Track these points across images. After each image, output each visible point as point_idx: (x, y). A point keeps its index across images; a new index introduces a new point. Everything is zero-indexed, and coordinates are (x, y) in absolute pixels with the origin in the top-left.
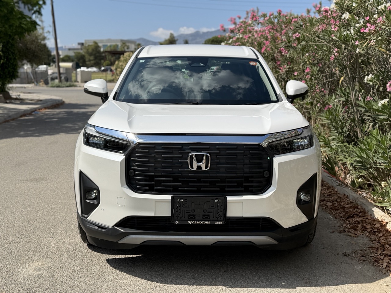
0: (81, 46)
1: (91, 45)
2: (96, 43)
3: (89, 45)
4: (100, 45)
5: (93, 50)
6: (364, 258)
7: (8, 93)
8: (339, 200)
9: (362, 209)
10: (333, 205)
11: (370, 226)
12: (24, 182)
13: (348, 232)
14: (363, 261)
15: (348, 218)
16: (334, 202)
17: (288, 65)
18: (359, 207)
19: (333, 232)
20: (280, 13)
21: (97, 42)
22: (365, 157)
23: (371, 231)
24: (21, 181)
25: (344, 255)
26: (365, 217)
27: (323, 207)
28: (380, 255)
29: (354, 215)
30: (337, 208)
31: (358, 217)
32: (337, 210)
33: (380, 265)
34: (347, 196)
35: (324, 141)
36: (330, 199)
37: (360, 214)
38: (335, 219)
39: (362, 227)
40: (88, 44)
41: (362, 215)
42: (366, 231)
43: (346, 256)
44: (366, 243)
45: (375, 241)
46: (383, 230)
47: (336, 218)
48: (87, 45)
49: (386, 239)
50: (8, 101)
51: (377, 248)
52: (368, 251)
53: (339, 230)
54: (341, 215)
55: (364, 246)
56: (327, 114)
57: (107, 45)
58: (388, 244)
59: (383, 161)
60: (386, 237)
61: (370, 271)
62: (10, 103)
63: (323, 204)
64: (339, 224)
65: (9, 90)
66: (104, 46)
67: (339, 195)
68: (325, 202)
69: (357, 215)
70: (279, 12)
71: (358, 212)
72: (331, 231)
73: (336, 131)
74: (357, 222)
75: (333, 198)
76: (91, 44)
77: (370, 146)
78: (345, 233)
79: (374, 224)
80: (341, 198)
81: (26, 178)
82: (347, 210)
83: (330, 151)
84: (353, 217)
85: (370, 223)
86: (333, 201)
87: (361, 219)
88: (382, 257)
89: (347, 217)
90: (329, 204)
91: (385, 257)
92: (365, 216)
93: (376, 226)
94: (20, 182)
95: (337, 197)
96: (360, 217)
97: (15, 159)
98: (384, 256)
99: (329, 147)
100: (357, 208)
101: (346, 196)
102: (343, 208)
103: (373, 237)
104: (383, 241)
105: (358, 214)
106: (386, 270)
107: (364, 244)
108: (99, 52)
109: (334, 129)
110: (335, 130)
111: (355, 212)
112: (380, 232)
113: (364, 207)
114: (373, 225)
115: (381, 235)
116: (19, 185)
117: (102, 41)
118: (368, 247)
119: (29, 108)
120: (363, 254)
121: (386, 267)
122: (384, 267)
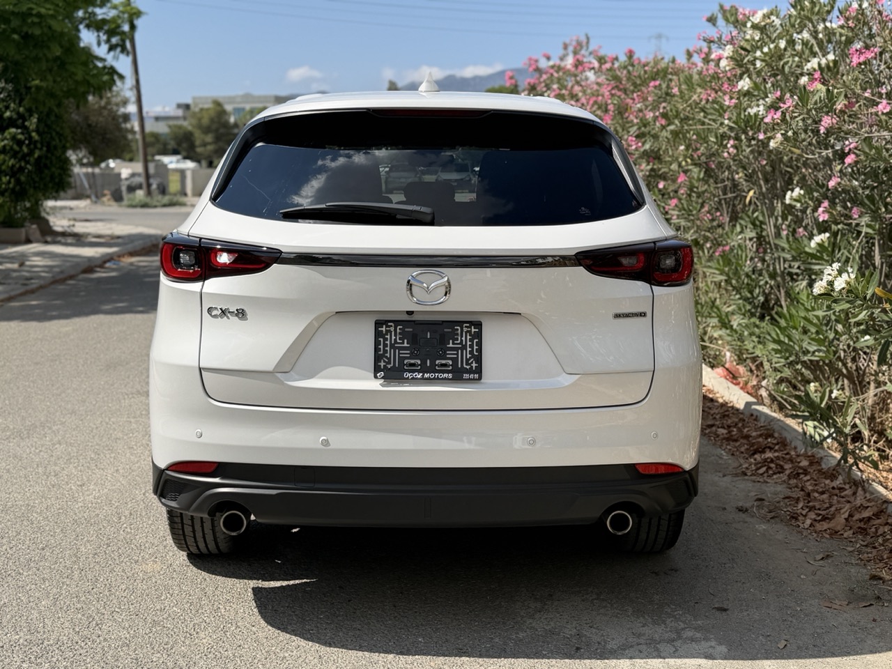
0: (184, 112)
1: (208, 110)
2: (218, 104)
3: (202, 110)
4: (229, 108)
5: (212, 120)
6: (773, 514)
7: (47, 222)
8: (740, 425)
9: (781, 438)
10: (729, 432)
11: (790, 466)
12: (133, 397)
13: (751, 475)
14: (771, 518)
15: (754, 454)
16: (732, 429)
17: (648, 164)
18: (776, 435)
19: (724, 476)
20: (630, 54)
21: (221, 100)
22: (786, 341)
23: (792, 472)
24: (127, 394)
25: (740, 510)
26: (785, 452)
27: (710, 437)
28: (802, 508)
29: (765, 448)
30: (735, 437)
31: (773, 451)
32: (736, 441)
33: (800, 524)
34: (757, 416)
35: (718, 316)
36: (723, 423)
37: (777, 447)
38: (730, 457)
39: (777, 468)
40: (201, 106)
41: (779, 448)
42: (782, 473)
43: (742, 511)
44: (781, 491)
45: (796, 489)
46: (812, 471)
47: (733, 455)
48: (197, 110)
49: (816, 485)
50: (49, 239)
51: (798, 499)
52: (782, 503)
53: (734, 472)
54: (743, 449)
55: (776, 496)
56: (719, 264)
57: (243, 109)
58: (817, 492)
59: (815, 348)
60: (816, 481)
61: (781, 532)
62: (55, 243)
63: (709, 433)
64: (736, 465)
65: (48, 214)
66: (237, 110)
67: (741, 416)
68: (714, 429)
69: (771, 449)
70: (628, 54)
71: (773, 444)
72: (721, 475)
73: (738, 296)
74: (769, 460)
75: (730, 421)
76: (206, 106)
77: (794, 320)
78: (746, 477)
79: (799, 460)
80: (744, 420)
81: (135, 390)
82: (754, 441)
83: (729, 335)
84: (763, 452)
85: (791, 460)
86: (729, 427)
87: (776, 454)
88: (804, 512)
89: (751, 453)
90: (722, 431)
91: (809, 511)
92: (785, 450)
93: (801, 464)
94: (126, 397)
95: (737, 420)
96: (776, 451)
97: (102, 356)
98: (807, 510)
99: (727, 329)
100: (771, 436)
101: (754, 417)
102: (747, 437)
103: (793, 482)
104: (810, 488)
105: (772, 446)
106: (809, 531)
107: (776, 494)
108: (226, 125)
109: (734, 293)
110: (736, 294)
111: (768, 443)
112: (806, 473)
113: (785, 434)
114: (797, 464)
115: (808, 477)
116: (127, 401)
117: (231, 100)
118: (783, 496)
119: (96, 252)
120: (772, 508)
121: (810, 526)
122: (806, 527)
